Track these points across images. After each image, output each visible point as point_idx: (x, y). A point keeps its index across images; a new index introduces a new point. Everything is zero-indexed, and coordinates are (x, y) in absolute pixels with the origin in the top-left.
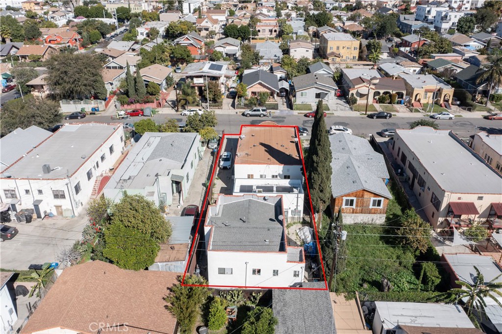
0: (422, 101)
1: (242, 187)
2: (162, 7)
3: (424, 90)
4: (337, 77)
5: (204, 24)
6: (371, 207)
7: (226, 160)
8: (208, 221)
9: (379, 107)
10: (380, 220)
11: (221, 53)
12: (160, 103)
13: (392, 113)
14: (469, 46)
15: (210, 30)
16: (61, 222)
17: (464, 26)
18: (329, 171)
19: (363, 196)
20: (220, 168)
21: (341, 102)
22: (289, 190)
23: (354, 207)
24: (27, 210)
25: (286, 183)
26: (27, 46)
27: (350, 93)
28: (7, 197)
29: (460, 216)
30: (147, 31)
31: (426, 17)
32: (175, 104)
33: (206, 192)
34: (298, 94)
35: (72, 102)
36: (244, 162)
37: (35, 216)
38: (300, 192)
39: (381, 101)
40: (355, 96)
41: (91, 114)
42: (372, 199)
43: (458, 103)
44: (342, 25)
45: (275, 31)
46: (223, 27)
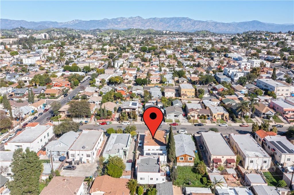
0: (217, 118)
1: (146, 153)
2: (104, 63)
3: (217, 114)
4: (184, 107)
5: (126, 77)
6: (189, 160)
7: (140, 143)
8: (136, 164)
9: (199, 121)
10: (192, 165)
11: (135, 94)
12: (112, 119)
13: (204, 124)
14: (242, 91)
15: (129, 80)
16: (89, 165)
17: (242, 81)
18: (174, 148)
19: (186, 156)
20: (138, 147)
21: (185, 118)
22: (162, 154)
23: (183, 160)
24: (77, 161)
25: (161, 152)
26: (49, 89)
27: (188, 115)
28: (71, 157)
29: (217, 163)
30: (100, 80)
31: (228, 74)
32: (119, 119)
33: (134, 155)
34: (167, 115)
35: (77, 119)
36: (147, 145)
37: (80, 163)
38: (165, 155)
39: (201, 118)
40: (190, 116)
41: (85, 123)
42: (189, 157)
43: (231, 119)
44: (190, 76)
45: (159, 80)
46: (135, 77)
